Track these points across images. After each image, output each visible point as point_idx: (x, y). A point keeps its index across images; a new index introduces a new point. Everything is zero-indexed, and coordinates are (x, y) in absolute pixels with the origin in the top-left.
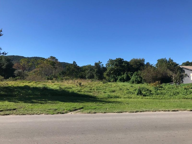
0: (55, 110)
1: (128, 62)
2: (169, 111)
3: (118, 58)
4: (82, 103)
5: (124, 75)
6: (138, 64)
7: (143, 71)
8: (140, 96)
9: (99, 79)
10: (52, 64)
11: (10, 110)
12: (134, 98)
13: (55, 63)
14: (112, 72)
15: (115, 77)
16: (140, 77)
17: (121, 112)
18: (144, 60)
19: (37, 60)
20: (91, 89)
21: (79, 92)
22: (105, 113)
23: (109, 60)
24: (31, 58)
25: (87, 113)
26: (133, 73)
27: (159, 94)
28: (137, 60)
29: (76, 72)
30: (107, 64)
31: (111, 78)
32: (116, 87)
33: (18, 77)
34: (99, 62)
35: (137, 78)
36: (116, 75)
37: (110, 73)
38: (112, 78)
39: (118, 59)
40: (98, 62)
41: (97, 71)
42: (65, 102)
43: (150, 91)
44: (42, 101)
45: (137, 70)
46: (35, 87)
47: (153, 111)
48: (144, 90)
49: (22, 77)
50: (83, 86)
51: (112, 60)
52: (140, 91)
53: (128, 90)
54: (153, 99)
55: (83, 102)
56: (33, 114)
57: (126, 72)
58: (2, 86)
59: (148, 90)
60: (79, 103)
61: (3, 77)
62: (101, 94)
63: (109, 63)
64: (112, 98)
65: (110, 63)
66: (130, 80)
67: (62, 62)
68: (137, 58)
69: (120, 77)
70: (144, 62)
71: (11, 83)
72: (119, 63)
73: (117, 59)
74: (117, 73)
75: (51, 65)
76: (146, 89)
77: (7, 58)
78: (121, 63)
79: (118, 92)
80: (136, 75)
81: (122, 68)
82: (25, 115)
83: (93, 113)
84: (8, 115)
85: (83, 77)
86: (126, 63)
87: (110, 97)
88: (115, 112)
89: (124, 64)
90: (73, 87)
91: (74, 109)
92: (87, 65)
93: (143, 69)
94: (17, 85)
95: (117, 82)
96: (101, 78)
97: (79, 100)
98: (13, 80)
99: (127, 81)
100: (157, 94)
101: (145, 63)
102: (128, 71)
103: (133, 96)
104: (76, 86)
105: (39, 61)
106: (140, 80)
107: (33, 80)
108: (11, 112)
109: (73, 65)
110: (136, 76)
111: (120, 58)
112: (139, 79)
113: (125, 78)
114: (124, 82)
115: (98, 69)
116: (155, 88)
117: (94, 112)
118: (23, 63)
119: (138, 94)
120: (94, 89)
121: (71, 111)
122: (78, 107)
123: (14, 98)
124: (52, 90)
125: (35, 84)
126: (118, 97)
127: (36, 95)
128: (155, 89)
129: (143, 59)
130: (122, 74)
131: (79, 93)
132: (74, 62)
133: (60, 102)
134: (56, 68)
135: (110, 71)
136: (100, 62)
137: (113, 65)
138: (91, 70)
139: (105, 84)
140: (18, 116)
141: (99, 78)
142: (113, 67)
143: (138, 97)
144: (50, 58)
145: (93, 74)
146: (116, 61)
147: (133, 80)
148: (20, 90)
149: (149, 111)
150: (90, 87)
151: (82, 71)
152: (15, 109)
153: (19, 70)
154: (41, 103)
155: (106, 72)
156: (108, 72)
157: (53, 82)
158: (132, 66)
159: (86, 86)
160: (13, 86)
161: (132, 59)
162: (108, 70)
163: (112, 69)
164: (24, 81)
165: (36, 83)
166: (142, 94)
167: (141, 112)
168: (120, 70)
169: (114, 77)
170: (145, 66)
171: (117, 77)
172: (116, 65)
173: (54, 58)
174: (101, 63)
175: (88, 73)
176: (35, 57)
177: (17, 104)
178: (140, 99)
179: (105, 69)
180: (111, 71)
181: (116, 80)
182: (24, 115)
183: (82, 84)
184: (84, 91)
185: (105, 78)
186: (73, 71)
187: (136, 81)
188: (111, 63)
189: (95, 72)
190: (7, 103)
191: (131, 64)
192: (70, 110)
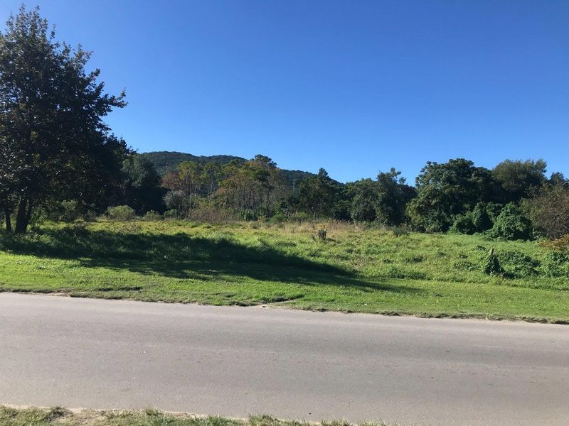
0: (229, 297)
1: (489, 171)
2: (545, 321)
3: (455, 159)
4: (309, 285)
5: (474, 212)
6: (521, 176)
7: (536, 202)
8: (495, 276)
9: (389, 224)
10: (259, 176)
11: (128, 289)
12: (470, 282)
13: (268, 174)
14: (434, 202)
15: (443, 217)
16: (523, 220)
17: (396, 314)
18: (544, 166)
19: (222, 166)
20: (351, 251)
21: (313, 255)
22: (349, 312)
23: (427, 165)
24: (210, 158)
25: (304, 309)
26: (501, 205)
27: (563, 274)
28: (518, 164)
29: (326, 200)
30: (421, 176)
31: (430, 220)
32: (429, 248)
33: (172, 210)
34: (393, 170)
35: (512, 223)
36: (446, 211)
37: (428, 205)
38: (434, 219)
39: (455, 162)
40: (389, 172)
41: (384, 199)
42: (264, 279)
43: (537, 264)
44: (208, 274)
45: (516, 196)
46: (201, 237)
47: (492, 319)
48: (514, 260)
49: (181, 210)
50: (330, 240)
51: (435, 163)
52: (496, 261)
53: (465, 257)
54: (536, 288)
55: (312, 283)
56: (173, 302)
57: (481, 202)
58: (126, 232)
59: (528, 259)
60: (298, 285)
61: (132, 211)
62: (373, 265)
63: (426, 173)
64: (403, 277)
65: (429, 174)
66: (491, 227)
67: (294, 171)
68: (519, 160)
69: (459, 219)
70: (545, 171)
71: (150, 226)
72: (458, 174)
73: (451, 161)
74: (450, 205)
75: (258, 178)
76: (523, 255)
77: (145, 160)
78: (464, 175)
79: (430, 263)
80: (513, 211)
81: (468, 190)
82: (155, 301)
83: (318, 310)
84: (120, 298)
85: (343, 216)
86: (483, 173)
87: (396, 275)
88: (377, 313)
89: (473, 178)
90: (301, 242)
91: (276, 297)
92: (360, 180)
93: (539, 194)
94: (162, 232)
95: (449, 232)
96: (396, 218)
97: (304, 277)
98: (157, 219)
99: (480, 231)
100: (554, 275)
101: (548, 176)
102: (486, 200)
103: (471, 275)
104: (312, 240)
105: (227, 168)
106: (521, 229)
107: (205, 219)
108: (128, 293)
109: (319, 180)
110: (512, 217)
111: (463, 160)
112: (520, 226)
113: (475, 221)
114: (470, 233)
115: (389, 191)
116: (555, 254)
117: (321, 308)
118: (185, 172)
119: (487, 271)
120: (359, 251)
121: (266, 301)
122: (288, 295)
123: (147, 265)
124: (243, 248)
125: (205, 230)
126: (422, 277)
127: (199, 258)
128: (555, 259)
129: (539, 163)
130: (466, 210)
131: (312, 259)
132: (322, 171)
133: (252, 280)
134: (271, 188)
135: (427, 197)
136: (396, 171)
137: (439, 180)
138: (366, 195)
139: (398, 239)
140: (140, 303)
141: (389, 219)
142: (439, 186)
143: (487, 278)
144: (257, 160)
145: (371, 207)
146: (448, 167)
147: (500, 228)
148: (164, 246)
149: (479, 317)
150: (348, 244)
151: (345, 198)
152: (138, 289)
153: (175, 193)
154: (204, 279)
155: (415, 202)
156: (422, 203)
157: (255, 228)
158: (500, 183)
159: (339, 242)
160: (152, 234)
161: (502, 161)
162: (422, 197)
163: (434, 194)
164: (180, 222)
165: (209, 227)
166: (503, 270)
167: (455, 317)
168: (461, 196)
169: (440, 217)
170: (544, 185)
171: (451, 218)
172: (449, 180)
173: (267, 159)
174: (399, 173)
175: (358, 203)
176: (220, 156)
177: (148, 277)
178: (492, 284)
179: (410, 193)
180: (433, 198)
181: (445, 228)
182: (152, 301)
183: (328, 236)
184: (328, 255)
185: (409, 220)
186: (318, 196)
187: (508, 230)
188: (432, 175)
189: (378, 202)
190: (125, 273)
191: (499, 177)
192: (264, 299)
